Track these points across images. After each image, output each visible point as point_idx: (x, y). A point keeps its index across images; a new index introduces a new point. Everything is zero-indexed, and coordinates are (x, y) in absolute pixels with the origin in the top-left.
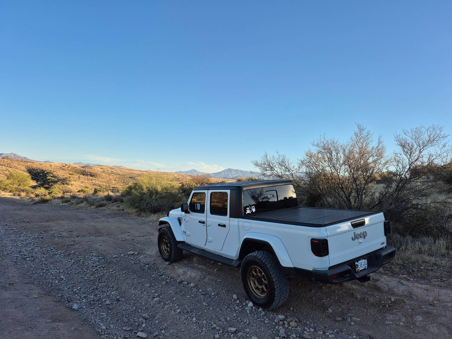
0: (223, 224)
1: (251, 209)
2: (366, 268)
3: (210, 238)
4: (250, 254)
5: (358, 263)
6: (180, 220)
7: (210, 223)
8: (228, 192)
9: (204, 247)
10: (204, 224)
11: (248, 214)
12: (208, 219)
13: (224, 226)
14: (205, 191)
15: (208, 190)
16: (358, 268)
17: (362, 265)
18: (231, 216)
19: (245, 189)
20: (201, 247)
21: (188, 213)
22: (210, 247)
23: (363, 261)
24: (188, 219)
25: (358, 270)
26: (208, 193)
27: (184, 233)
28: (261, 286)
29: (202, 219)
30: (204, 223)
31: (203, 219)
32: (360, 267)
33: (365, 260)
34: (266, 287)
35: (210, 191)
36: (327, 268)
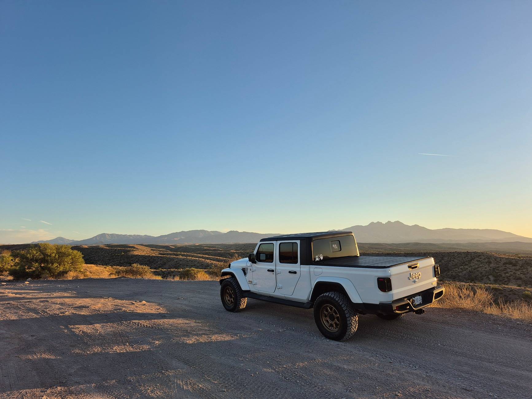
0: (293, 271)
1: (319, 257)
2: (421, 303)
3: (280, 285)
4: (322, 295)
5: (414, 299)
6: (244, 271)
7: (279, 271)
8: (298, 242)
9: (273, 294)
10: (273, 273)
11: (318, 261)
12: (278, 268)
13: (295, 273)
14: (274, 242)
15: (276, 241)
16: (415, 303)
17: (418, 300)
18: (302, 263)
19: (314, 239)
20: (269, 294)
21: (255, 263)
22: (279, 294)
23: (419, 297)
24: (254, 268)
25: (415, 304)
26: (277, 244)
27: (249, 283)
28: (332, 321)
29: (271, 268)
30: (273, 271)
31: (273, 268)
32: (416, 302)
33: (420, 296)
34: (338, 320)
35: (279, 242)
36: (391, 301)
